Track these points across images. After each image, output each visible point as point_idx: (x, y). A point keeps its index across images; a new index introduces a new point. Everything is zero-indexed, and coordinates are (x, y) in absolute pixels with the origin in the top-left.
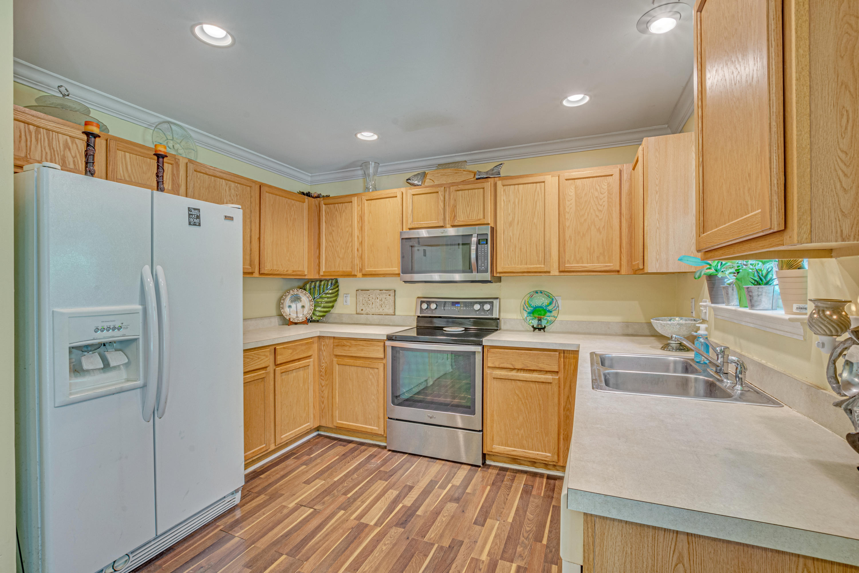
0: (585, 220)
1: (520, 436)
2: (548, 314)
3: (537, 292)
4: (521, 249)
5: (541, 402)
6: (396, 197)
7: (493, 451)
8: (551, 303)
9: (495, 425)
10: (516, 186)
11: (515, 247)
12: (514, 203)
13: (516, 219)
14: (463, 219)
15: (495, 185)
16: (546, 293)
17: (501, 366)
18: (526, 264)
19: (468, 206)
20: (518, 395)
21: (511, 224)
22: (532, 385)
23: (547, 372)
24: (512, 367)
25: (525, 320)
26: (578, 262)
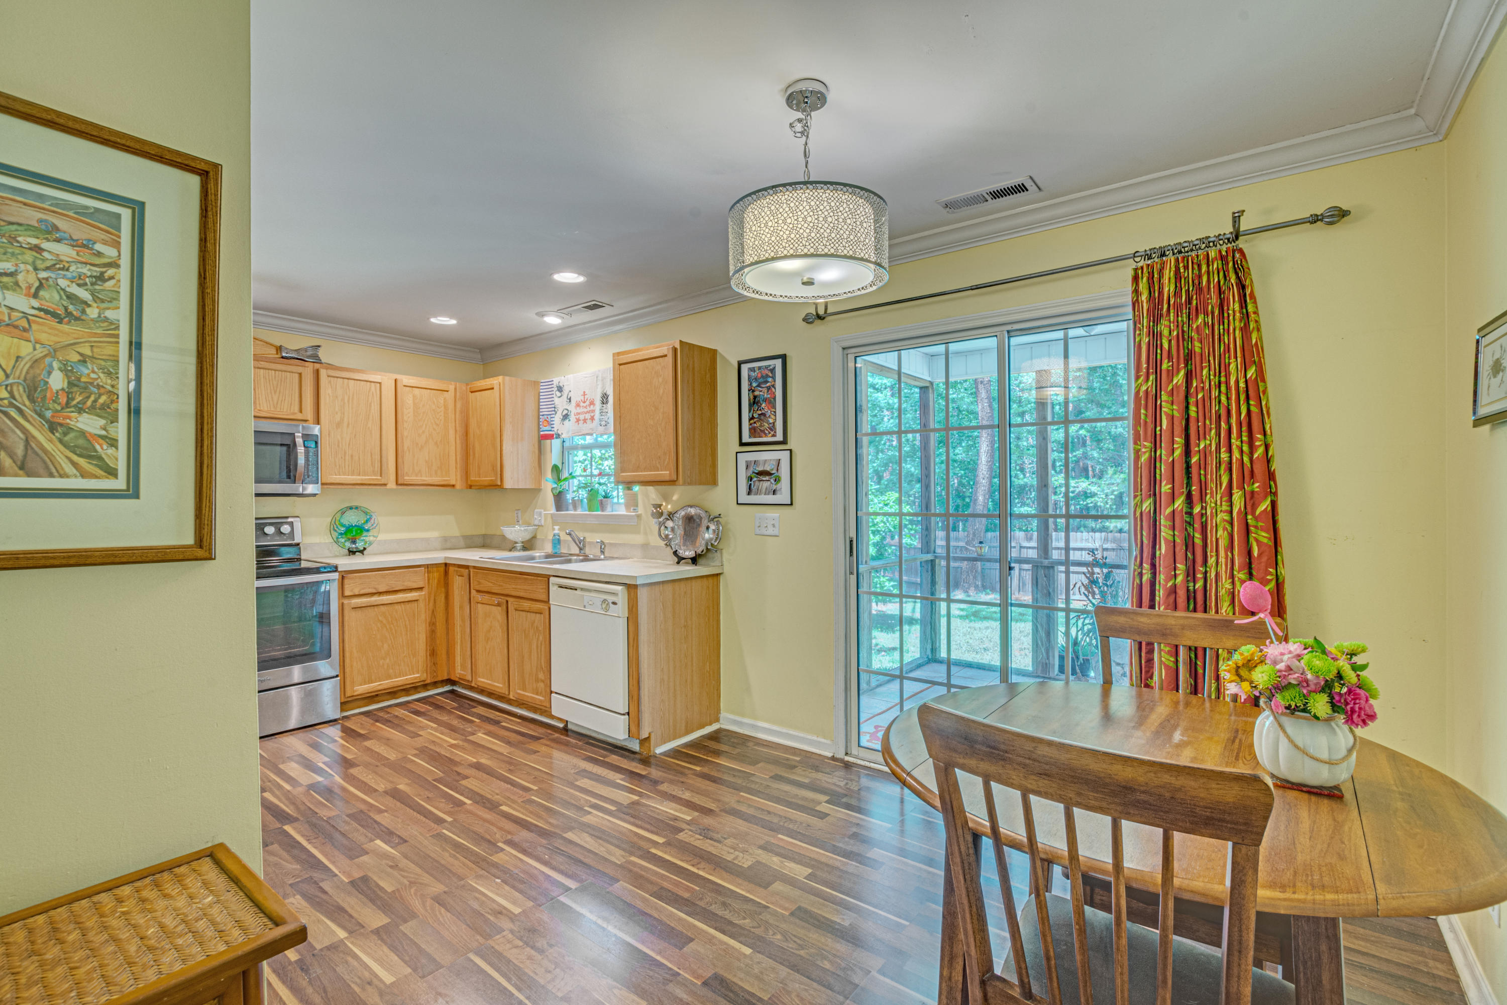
0: (423, 432)
1: (386, 667)
2: (365, 534)
3: (351, 508)
4: (352, 456)
5: (407, 622)
7: (355, 694)
8: (367, 521)
9: (355, 664)
10: (346, 381)
11: (345, 453)
12: (343, 400)
13: (346, 420)
14: (266, 409)
15: (317, 373)
16: (362, 509)
17: (362, 592)
18: (359, 475)
19: (275, 392)
20: (382, 622)
21: (339, 425)
22: (397, 607)
23: (411, 590)
24: (374, 591)
25: (337, 542)
26: (417, 476)
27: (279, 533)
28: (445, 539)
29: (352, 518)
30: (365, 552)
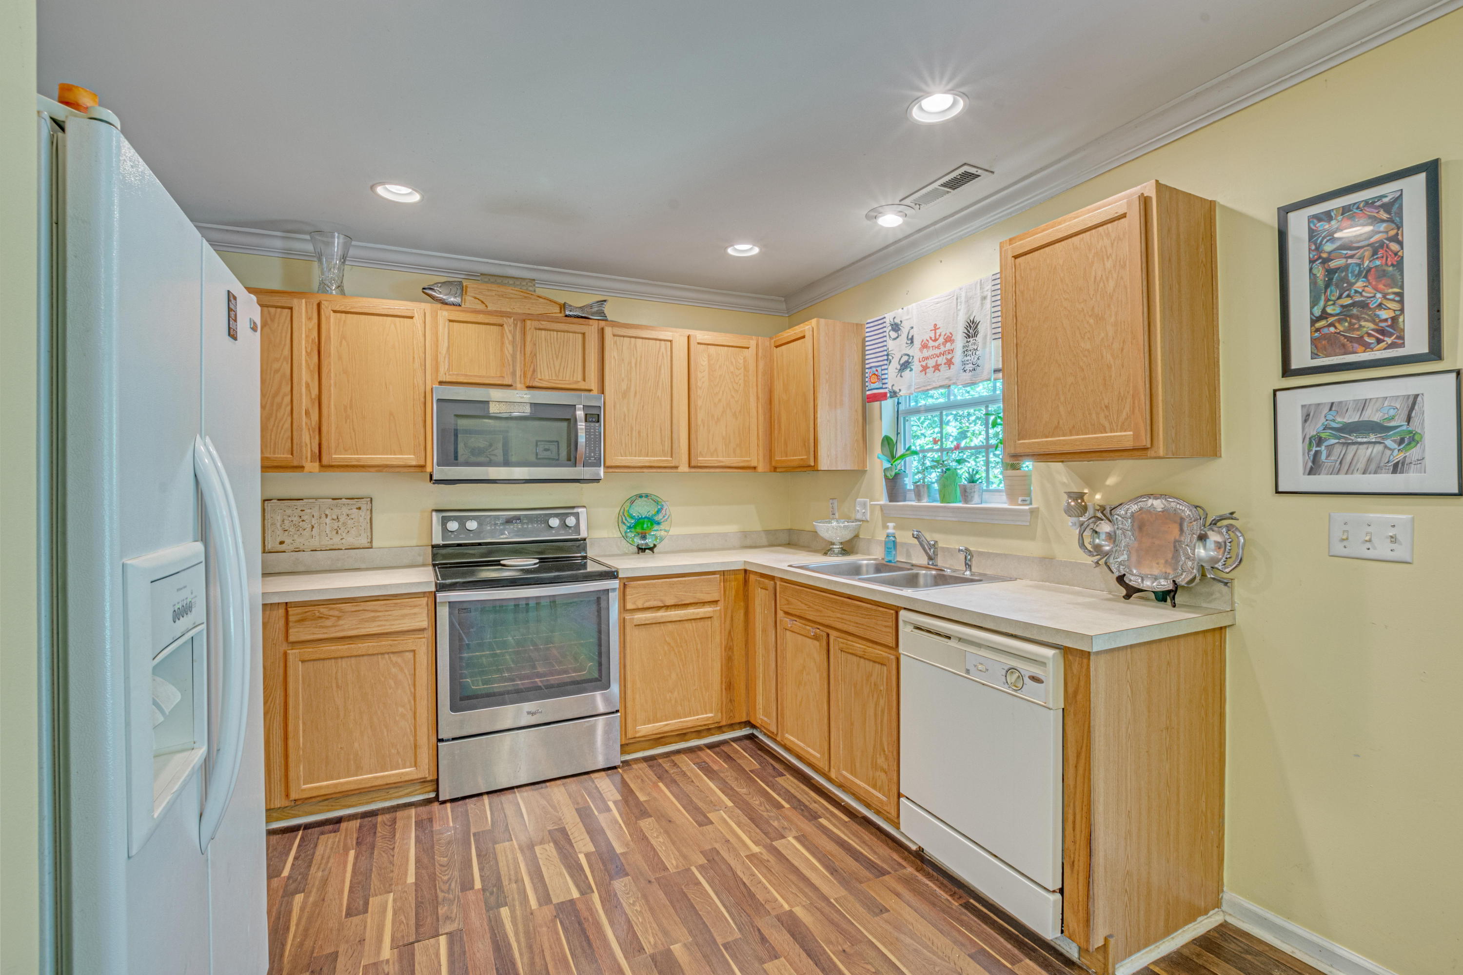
0: (720, 400)
1: (673, 702)
2: (656, 527)
3: (640, 496)
4: (639, 432)
5: (699, 646)
6: (412, 318)
7: (637, 735)
8: (658, 512)
9: (637, 696)
10: (633, 340)
11: (632, 428)
12: (630, 363)
13: (633, 389)
14: (547, 378)
15: (602, 332)
16: (653, 497)
17: (647, 605)
18: (647, 456)
19: (557, 358)
20: (669, 644)
21: (625, 394)
22: (688, 625)
23: (704, 603)
24: (661, 604)
25: (625, 537)
26: (712, 455)
27: (564, 526)
28: (745, 534)
29: (642, 509)
30: (655, 550)
